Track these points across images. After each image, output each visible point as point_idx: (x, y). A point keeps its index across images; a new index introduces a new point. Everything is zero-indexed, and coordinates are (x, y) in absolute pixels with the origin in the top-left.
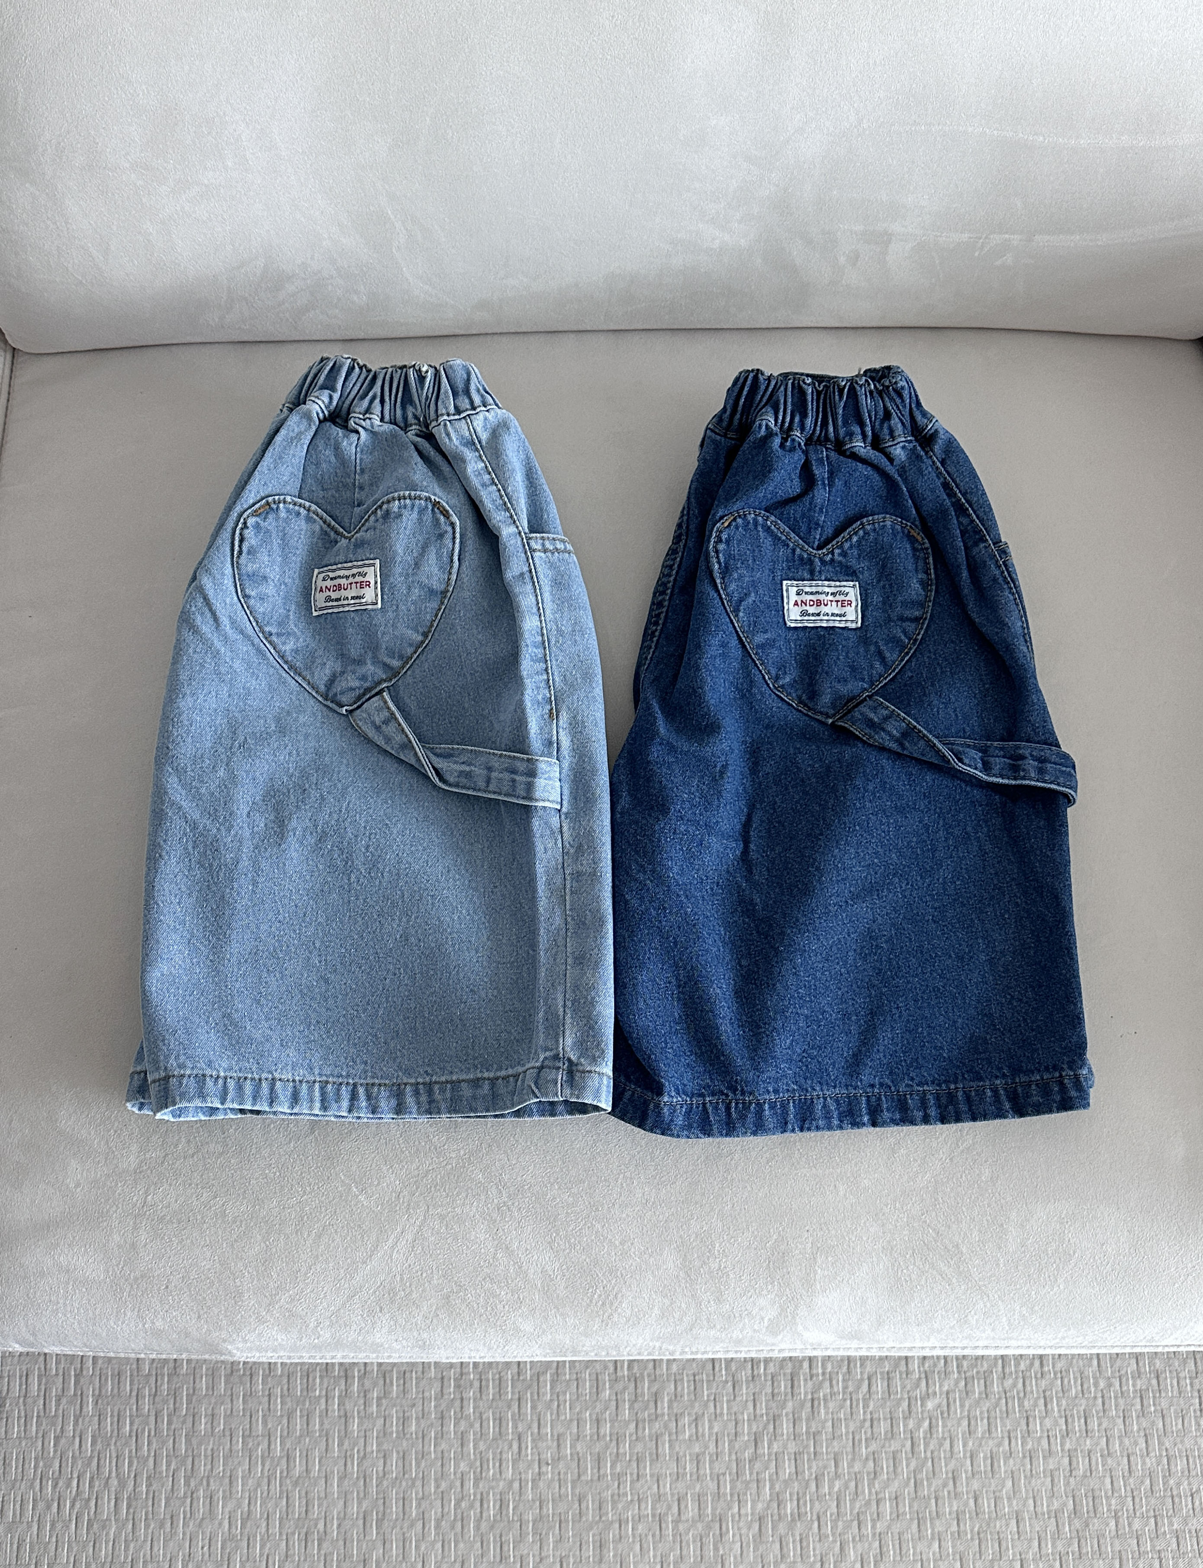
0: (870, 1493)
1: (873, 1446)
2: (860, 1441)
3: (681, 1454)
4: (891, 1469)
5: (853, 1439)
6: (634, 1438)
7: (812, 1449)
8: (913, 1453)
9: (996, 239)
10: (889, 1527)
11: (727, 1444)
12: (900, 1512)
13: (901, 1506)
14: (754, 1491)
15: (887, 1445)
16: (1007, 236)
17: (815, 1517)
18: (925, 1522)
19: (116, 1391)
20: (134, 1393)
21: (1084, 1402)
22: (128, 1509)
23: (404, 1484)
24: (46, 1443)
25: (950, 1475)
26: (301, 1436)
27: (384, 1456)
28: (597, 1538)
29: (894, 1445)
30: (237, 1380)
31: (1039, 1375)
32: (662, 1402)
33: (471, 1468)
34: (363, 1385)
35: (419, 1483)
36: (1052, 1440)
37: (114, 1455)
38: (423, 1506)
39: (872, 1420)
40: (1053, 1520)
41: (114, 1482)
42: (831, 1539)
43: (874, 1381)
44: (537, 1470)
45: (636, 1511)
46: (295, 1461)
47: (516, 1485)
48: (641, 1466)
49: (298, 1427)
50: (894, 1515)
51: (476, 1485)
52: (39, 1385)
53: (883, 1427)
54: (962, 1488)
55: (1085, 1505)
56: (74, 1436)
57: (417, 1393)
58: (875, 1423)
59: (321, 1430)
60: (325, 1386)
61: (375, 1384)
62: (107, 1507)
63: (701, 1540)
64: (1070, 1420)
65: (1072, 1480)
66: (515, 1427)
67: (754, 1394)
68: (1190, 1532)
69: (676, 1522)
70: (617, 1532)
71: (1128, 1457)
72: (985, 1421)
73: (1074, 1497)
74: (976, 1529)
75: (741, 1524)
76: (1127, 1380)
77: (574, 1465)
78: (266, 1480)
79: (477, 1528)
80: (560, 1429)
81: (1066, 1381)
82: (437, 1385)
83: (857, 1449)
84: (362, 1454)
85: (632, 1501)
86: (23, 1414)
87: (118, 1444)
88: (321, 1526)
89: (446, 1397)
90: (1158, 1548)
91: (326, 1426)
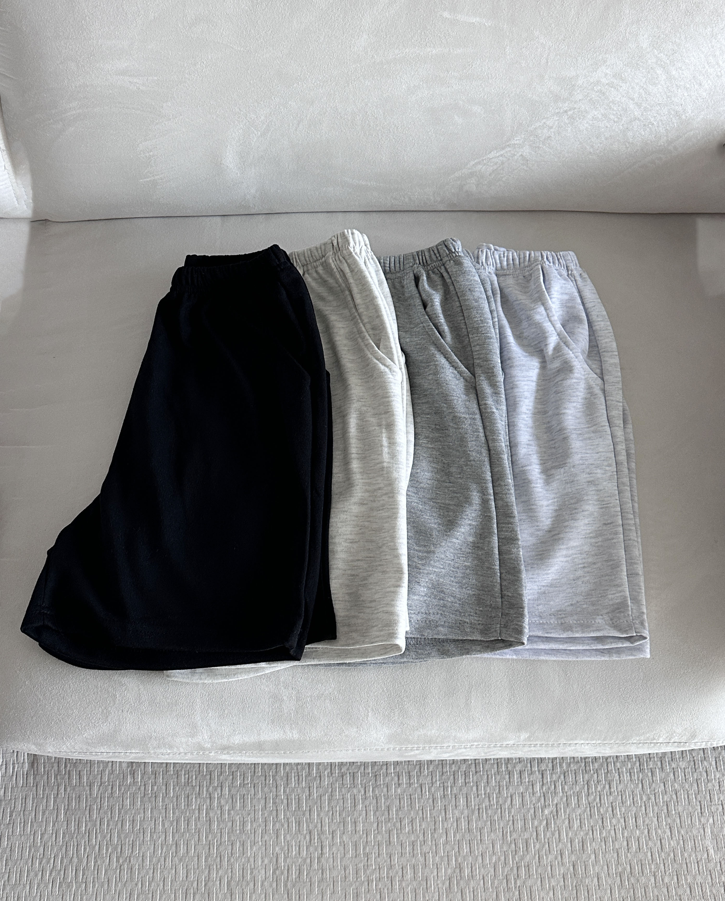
0: (513, 863)
1: (515, 836)
2: (507, 832)
3: (403, 841)
4: (525, 849)
5: (503, 831)
6: (376, 832)
7: (479, 838)
8: (537, 840)
10: (524, 882)
11: (430, 835)
12: (531, 874)
13: (531, 870)
14: (446, 863)
15: (522, 835)
17: (481, 877)
18: (545, 880)
19: (77, 807)
20: (88, 808)
21: (634, 809)
22: (83, 876)
23: (243, 860)
24: (36, 837)
25: (559, 852)
26: (184, 832)
27: (232, 844)
28: (355, 891)
29: (526, 835)
30: (147, 800)
31: (609, 794)
32: (393, 811)
33: (282, 851)
34: (220, 802)
35: (252, 860)
36: (617, 831)
37: (76, 844)
38: (254, 873)
39: (513, 821)
40: (618, 878)
41: (75, 860)
42: (491, 890)
43: (514, 797)
44: (320, 852)
45: (378, 875)
46: (180, 847)
47: (308, 861)
48: (381, 849)
49: (183, 827)
50: (527, 876)
51: (285, 860)
52: (33, 804)
53: (520, 824)
54: (566, 860)
55: (637, 869)
56: (52, 833)
57: (251, 807)
58: (515, 822)
59: (195, 829)
60: (198, 803)
61: (227, 802)
62: (71, 874)
63: (415, 891)
64: (627, 820)
65: (629, 855)
66: (308, 826)
67: (445, 806)
68: (697, 884)
69: (401, 882)
70: (367, 887)
71: (661, 840)
72: (578, 821)
73: (630, 864)
74: (574, 884)
75: (439, 882)
76: (659, 796)
77: (342, 848)
78: (163, 858)
79: (286, 885)
80: (333, 827)
81: (624, 797)
82: (263, 802)
83: (505, 838)
84: (219, 842)
85: (375, 869)
86: (23, 821)
87: (78, 837)
88: (195, 884)
89: (268, 809)
90: (679, 894)
91: (199, 826)
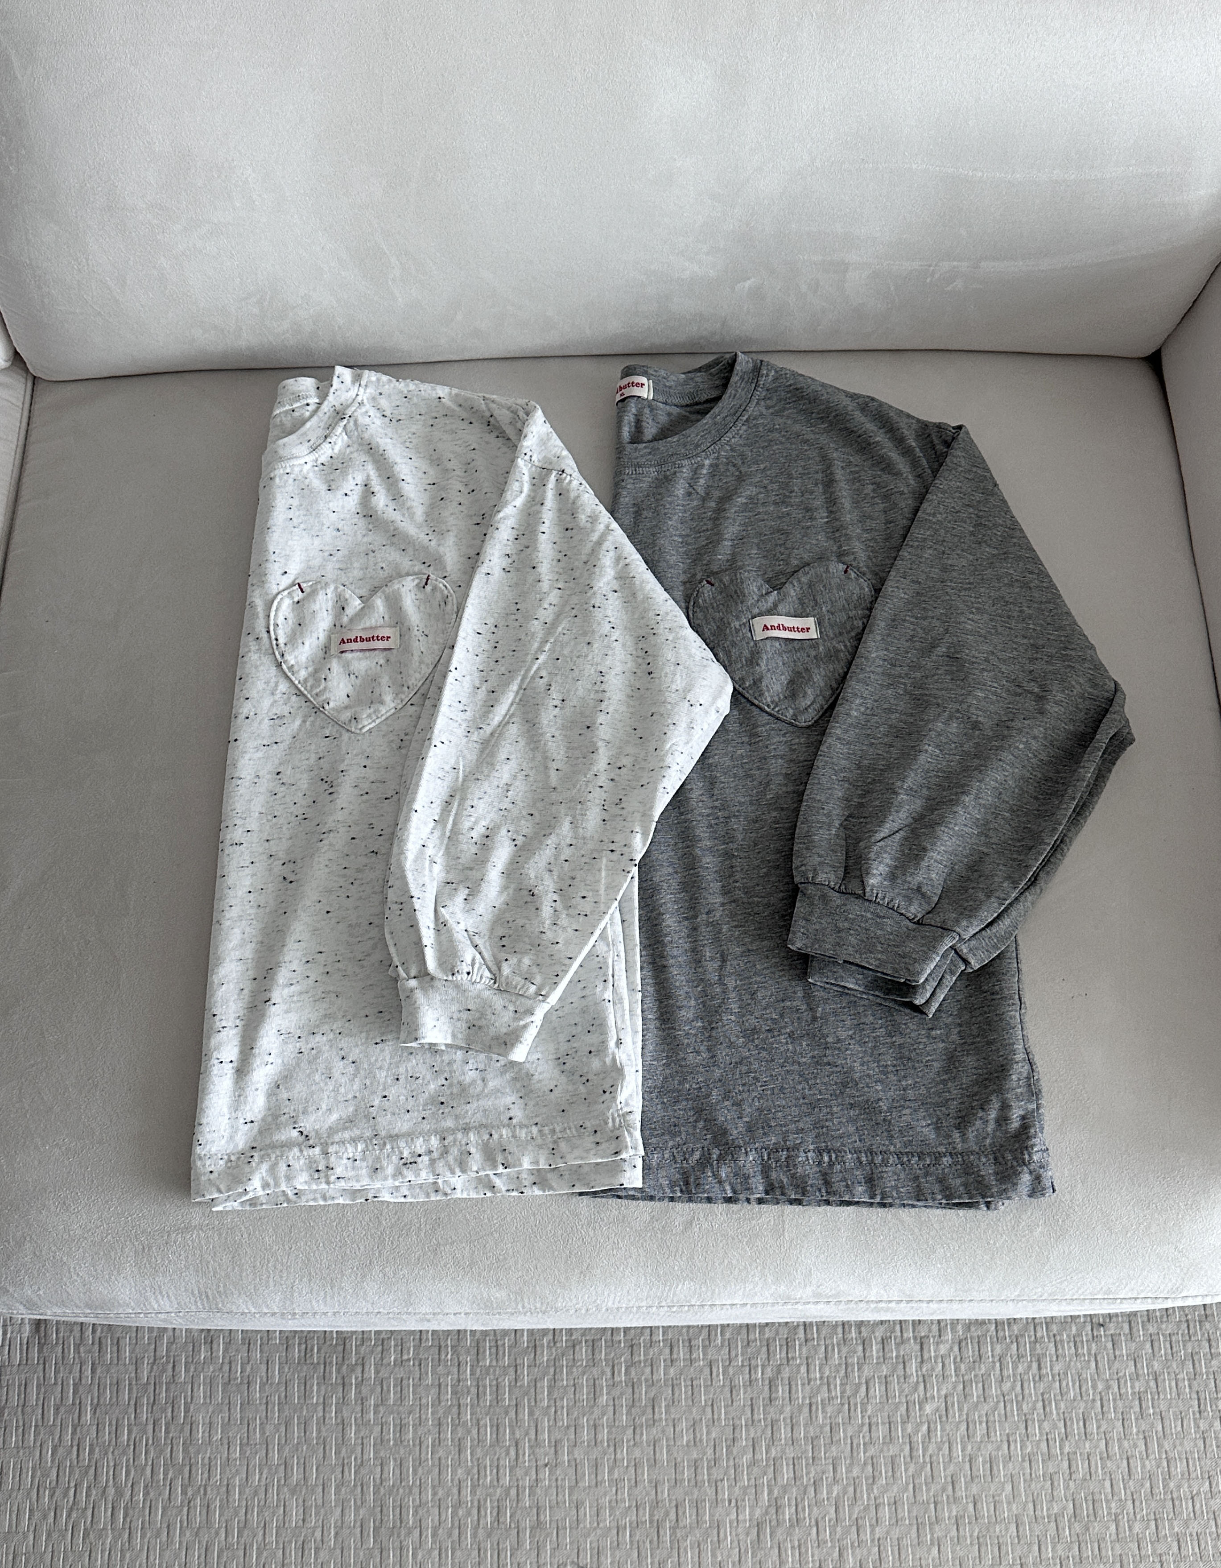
0: (869, 1499)
1: (872, 1451)
2: (859, 1445)
3: (679, 1460)
4: (890, 1474)
5: (852, 1443)
6: (632, 1443)
7: (811, 1454)
8: (911, 1458)
9: (946, 266)
10: (888, 1533)
11: (725, 1449)
12: (900, 1517)
13: (900, 1511)
14: (753, 1497)
15: (885, 1449)
16: (955, 263)
17: (813, 1523)
18: (924, 1527)
19: (114, 1399)
20: (132, 1402)
21: (1082, 1405)
22: (124, 1518)
23: (401, 1491)
24: (44, 1452)
25: (949, 1479)
26: (298, 1444)
27: (381, 1464)
28: (595, 1545)
29: (893, 1450)
30: (234, 1388)
31: (1037, 1378)
32: (660, 1407)
33: (468, 1474)
34: (360, 1392)
35: (416, 1490)
36: (1051, 1443)
37: (112, 1464)
38: (420, 1512)
39: (870, 1424)
40: (1053, 1524)
41: (111, 1491)
42: (829, 1544)
43: (871, 1384)
44: (534, 1477)
45: (634, 1518)
46: (292, 1469)
47: (513, 1492)
48: (639, 1471)
49: (296, 1435)
50: (894, 1521)
51: (473, 1492)
52: (38, 1394)
53: (881, 1431)
54: (961, 1493)
55: (1085, 1510)
56: (72, 1446)
57: (414, 1399)
58: (874, 1428)
59: (318, 1438)
60: (323, 1393)
61: (372, 1391)
62: (104, 1515)
63: (699, 1546)
64: (1068, 1423)
65: (1071, 1483)
66: (512, 1433)
67: (752, 1399)
68: (1191, 1535)
69: (674, 1529)
70: (615, 1538)
71: (1128, 1459)
72: (984, 1425)
73: (1074, 1500)
74: (976, 1534)
75: (740, 1530)
76: (1126, 1381)
77: (572, 1471)
78: (263, 1489)
79: (474, 1535)
80: (557, 1435)
81: (1064, 1384)
82: (434, 1391)
83: (855, 1454)
84: (359, 1461)
85: (630, 1507)
86: (21, 1423)
87: (116, 1452)
88: (318, 1534)
89: (443, 1404)
90: (1159, 1552)
91: (324, 1434)
